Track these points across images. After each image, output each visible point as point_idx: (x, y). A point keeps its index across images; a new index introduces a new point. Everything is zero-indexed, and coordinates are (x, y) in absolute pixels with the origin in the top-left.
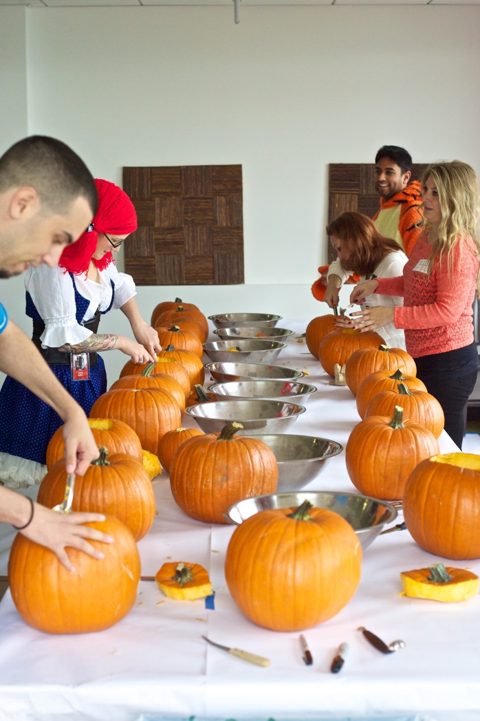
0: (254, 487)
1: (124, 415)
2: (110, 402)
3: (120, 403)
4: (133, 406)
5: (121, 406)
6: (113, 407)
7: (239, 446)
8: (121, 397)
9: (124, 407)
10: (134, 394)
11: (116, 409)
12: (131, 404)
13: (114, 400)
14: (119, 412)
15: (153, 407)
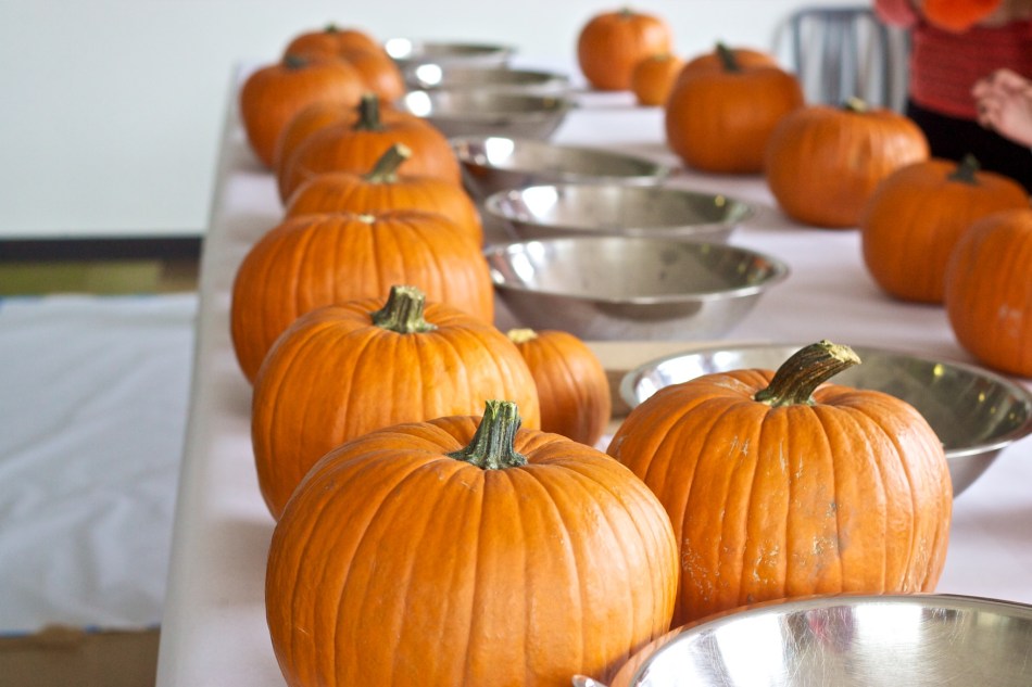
0: (913, 565)
1: (345, 293)
2: (299, 254)
3: (331, 257)
4: (371, 265)
5: (337, 267)
6: (310, 268)
7: (864, 427)
8: (333, 237)
9: (344, 269)
10: (368, 231)
11: (320, 273)
12: (365, 259)
13: (313, 248)
14: (330, 281)
15: (428, 269)
